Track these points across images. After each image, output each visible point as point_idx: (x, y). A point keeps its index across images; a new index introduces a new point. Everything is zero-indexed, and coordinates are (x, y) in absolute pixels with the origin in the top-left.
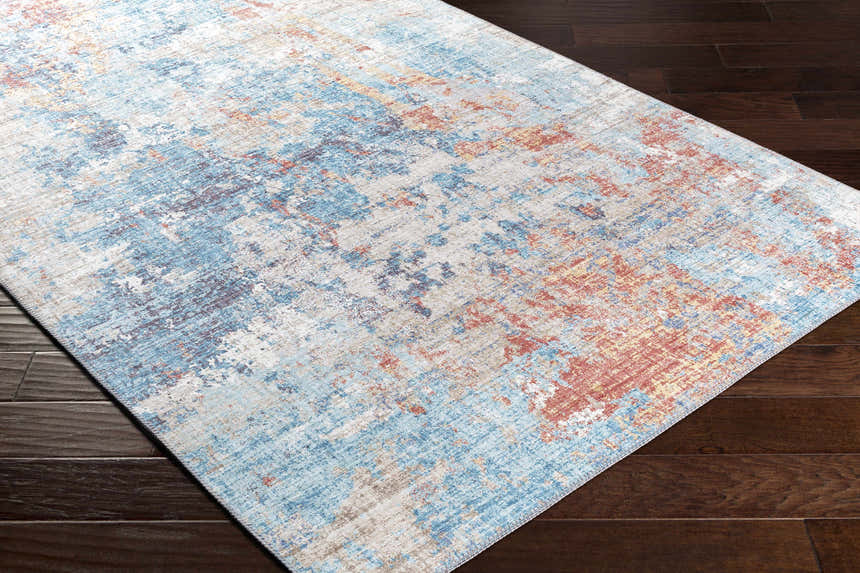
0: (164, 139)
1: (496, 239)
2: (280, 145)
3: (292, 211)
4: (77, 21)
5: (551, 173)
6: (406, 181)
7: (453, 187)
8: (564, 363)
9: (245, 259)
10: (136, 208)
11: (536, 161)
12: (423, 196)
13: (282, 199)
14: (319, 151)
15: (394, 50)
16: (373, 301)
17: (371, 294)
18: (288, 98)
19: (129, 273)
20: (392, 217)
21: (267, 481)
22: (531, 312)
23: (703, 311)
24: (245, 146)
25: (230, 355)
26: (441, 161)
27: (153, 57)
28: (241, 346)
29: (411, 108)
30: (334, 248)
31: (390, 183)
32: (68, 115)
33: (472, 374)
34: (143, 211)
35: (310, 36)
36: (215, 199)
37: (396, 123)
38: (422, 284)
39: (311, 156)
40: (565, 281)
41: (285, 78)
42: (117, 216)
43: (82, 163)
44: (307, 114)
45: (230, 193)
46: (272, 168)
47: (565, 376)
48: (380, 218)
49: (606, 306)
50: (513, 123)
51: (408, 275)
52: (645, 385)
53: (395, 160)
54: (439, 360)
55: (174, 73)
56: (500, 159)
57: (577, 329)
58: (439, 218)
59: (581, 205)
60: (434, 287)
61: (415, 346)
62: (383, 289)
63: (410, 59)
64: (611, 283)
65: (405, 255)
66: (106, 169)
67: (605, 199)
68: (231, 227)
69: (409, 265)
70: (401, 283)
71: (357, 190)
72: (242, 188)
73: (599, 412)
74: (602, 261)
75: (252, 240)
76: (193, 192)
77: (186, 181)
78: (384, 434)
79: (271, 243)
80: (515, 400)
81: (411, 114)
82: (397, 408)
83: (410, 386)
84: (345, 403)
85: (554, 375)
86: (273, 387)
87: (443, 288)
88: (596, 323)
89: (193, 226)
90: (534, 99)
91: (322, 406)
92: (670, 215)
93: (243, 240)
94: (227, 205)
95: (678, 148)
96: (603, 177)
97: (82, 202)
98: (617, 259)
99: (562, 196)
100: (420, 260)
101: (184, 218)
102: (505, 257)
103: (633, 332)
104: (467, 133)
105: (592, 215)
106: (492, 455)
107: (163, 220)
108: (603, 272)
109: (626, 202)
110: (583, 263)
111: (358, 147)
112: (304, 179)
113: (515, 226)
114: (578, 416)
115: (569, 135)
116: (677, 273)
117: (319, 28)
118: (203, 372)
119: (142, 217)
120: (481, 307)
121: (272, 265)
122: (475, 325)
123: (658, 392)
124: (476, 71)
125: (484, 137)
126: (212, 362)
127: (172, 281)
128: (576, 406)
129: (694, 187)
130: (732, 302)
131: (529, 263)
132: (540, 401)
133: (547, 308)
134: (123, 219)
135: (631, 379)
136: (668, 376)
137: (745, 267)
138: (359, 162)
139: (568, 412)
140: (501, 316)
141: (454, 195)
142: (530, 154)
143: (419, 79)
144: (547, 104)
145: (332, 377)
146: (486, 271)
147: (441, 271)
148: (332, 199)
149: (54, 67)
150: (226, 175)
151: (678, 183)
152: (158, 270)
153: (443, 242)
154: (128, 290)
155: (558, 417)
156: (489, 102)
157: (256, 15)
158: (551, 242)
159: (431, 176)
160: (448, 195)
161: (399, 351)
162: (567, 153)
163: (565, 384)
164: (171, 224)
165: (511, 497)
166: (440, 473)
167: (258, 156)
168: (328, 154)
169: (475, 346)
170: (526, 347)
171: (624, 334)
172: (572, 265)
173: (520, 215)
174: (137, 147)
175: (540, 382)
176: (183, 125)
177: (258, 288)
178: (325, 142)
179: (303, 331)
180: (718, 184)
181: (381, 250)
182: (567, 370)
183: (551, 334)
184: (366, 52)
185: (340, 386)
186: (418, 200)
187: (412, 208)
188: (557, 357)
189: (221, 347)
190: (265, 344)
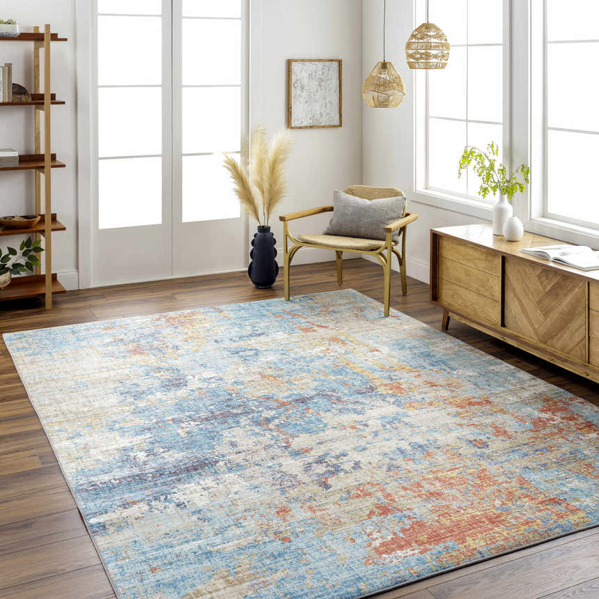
1: (402, 452)
2: (286, 394)
10: (170, 418)
12: (366, 425)
13: (268, 420)
16: (295, 477)
22: (403, 493)
29: (387, 382)
31: (347, 418)
33: (338, 523)
34: (173, 420)
37: (372, 389)
38: (336, 470)
39: (303, 400)
40: (437, 478)
41: (312, 361)
44: (315, 380)
45: (236, 415)
47: (404, 531)
50: (454, 394)
51: (328, 465)
52: (459, 539)
53: (359, 407)
54: (319, 513)
55: (241, 353)
56: (432, 411)
57: (429, 506)
58: (369, 438)
59: (475, 440)
60: (342, 474)
61: (308, 504)
62: (306, 471)
64: (470, 482)
66: (164, 398)
67: (494, 438)
69: (333, 460)
71: (323, 420)
72: (247, 413)
73: (416, 551)
75: (233, 440)
76: (213, 413)
77: (212, 407)
79: (246, 443)
81: (385, 385)
83: (289, 526)
85: (397, 529)
87: (348, 475)
88: (444, 503)
89: (201, 429)
92: (537, 450)
93: (228, 439)
94: (230, 421)
95: (564, 416)
96: (499, 426)
97: (137, 412)
98: (483, 470)
100: (342, 457)
101: (198, 425)
102: (403, 463)
103: (470, 511)
104: (419, 397)
105: (479, 446)
107: (183, 425)
109: (508, 441)
110: (456, 470)
111: (339, 399)
112: (291, 412)
113: (421, 446)
114: (399, 553)
116: (522, 482)
117: (351, 339)
119: (171, 422)
120: (368, 487)
121: (239, 452)
122: (357, 497)
125: (428, 400)
128: (401, 547)
129: (563, 437)
130: (554, 501)
132: (377, 543)
133: (415, 492)
134: (157, 423)
138: (334, 406)
139: (393, 550)
140: (379, 494)
141: (388, 426)
143: (403, 368)
146: (385, 469)
147: (353, 465)
148: (303, 423)
149: (167, 347)
150: (240, 406)
151: (552, 434)
152: (161, 450)
153: (364, 449)
157: (314, 331)
159: (379, 417)
161: (295, 507)
162: (483, 412)
163: (401, 535)
164: (187, 427)
168: (316, 400)
169: (349, 508)
171: (462, 512)
172: (448, 471)
173: (428, 440)
175: (384, 532)
176: (229, 379)
177: (221, 463)
178: (318, 395)
180: (582, 437)
182: (407, 527)
183: (408, 506)
184: (375, 353)
186: (362, 427)
187: (355, 430)
188: (405, 520)
189: (175, 490)
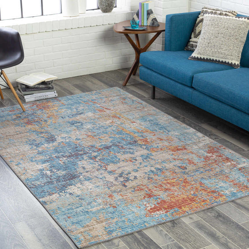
0: (67, 140)
3: (97, 160)
4: (52, 109)
5: (176, 158)
6: (133, 156)
7: (146, 159)
8: (159, 201)
9: (80, 170)
11: (173, 154)
14: (111, 147)
15: (142, 123)
17: (112, 181)
18: (106, 133)
19: (48, 170)
20: (125, 164)
21: (69, 217)
23: (204, 193)
24: (90, 144)
25: (69, 190)
26: (145, 152)
27: (71, 120)
28: (72, 189)
30: (106, 170)
32: (42, 133)
35: (119, 118)
36: (77, 155)
42: (48, 157)
43: (42, 144)
46: (96, 150)
48: (122, 164)
49: (177, 189)
63: (146, 126)
65: (125, 173)
68: (79, 163)
70: (122, 179)
74: (181, 179)
78: (104, 211)
80: (142, 207)
82: (109, 206)
84: (96, 204)
86: (78, 198)
90: (179, 139)
91: (89, 204)
99: (177, 163)
106: (130, 218)
108: (180, 182)
115: (185, 149)
118: (60, 194)
123: (182, 209)
124: (165, 130)
126: (63, 192)
127: (58, 173)
131: (160, 178)
135: (176, 206)
136: (187, 206)
137: (222, 184)
142: (171, 152)
144: (183, 140)
145: (94, 198)
154: (46, 174)
155: (153, 212)
156: (165, 139)
158: (168, 174)
160: (143, 160)
165: (132, 227)
166: (115, 220)
167: (92, 147)
170: (150, 196)
174: (59, 142)
179: (90, 187)
181: (119, 171)
185: (96, 200)
190: (79, 189)
